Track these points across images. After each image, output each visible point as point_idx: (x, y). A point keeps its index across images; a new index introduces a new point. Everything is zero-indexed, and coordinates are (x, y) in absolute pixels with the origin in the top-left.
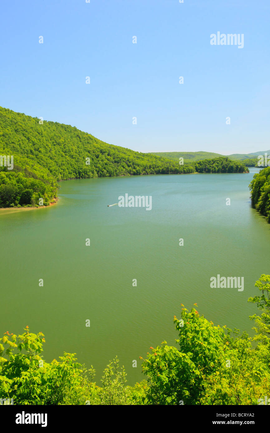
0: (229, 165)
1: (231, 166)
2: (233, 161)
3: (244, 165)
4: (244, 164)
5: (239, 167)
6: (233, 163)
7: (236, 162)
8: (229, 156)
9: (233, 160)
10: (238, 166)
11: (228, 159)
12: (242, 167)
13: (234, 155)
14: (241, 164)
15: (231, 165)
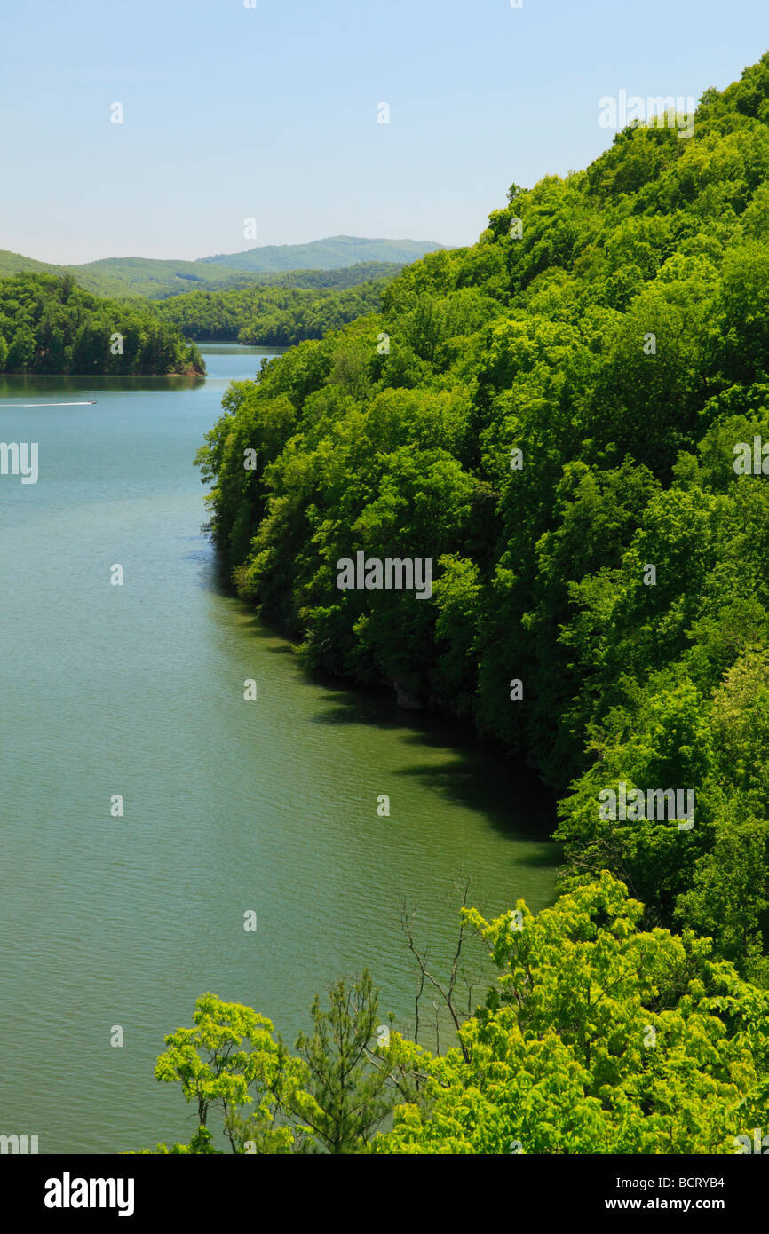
0: (82, 328)
1: (93, 334)
2: (106, 304)
3: (171, 332)
4: (172, 324)
5: (143, 336)
6: (106, 315)
7: (127, 306)
8: (83, 268)
9: (105, 298)
10: (136, 331)
11: (75, 290)
12: (160, 341)
13: (114, 261)
14: (155, 323)
15: (96, 326)
